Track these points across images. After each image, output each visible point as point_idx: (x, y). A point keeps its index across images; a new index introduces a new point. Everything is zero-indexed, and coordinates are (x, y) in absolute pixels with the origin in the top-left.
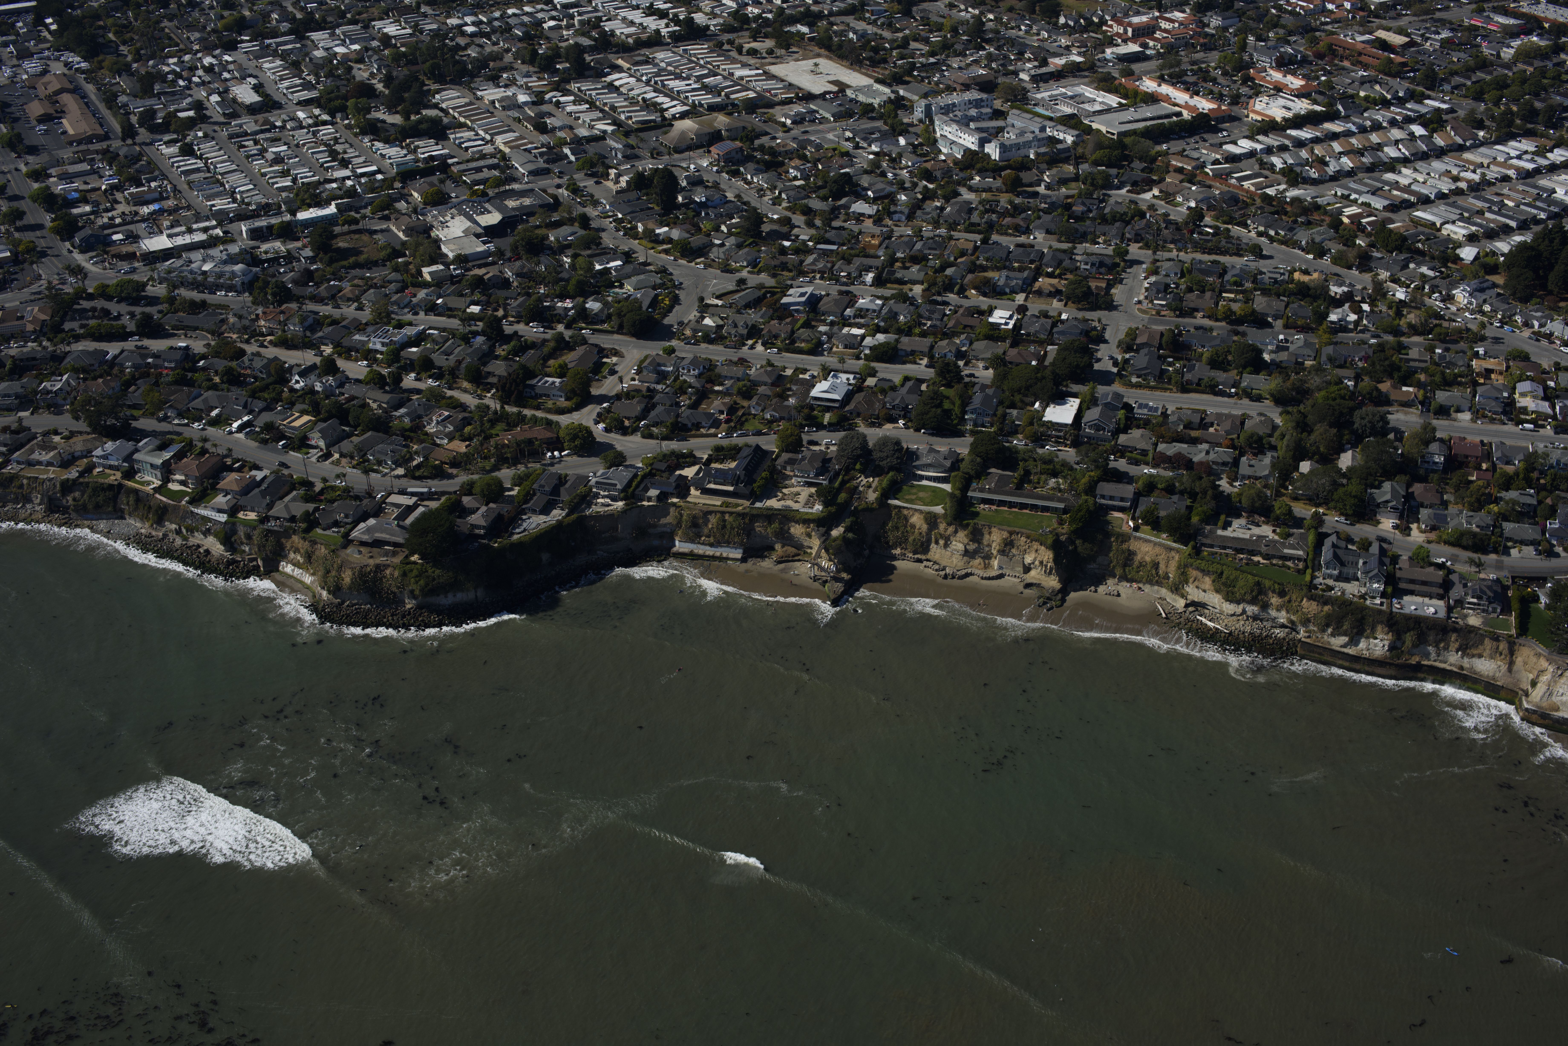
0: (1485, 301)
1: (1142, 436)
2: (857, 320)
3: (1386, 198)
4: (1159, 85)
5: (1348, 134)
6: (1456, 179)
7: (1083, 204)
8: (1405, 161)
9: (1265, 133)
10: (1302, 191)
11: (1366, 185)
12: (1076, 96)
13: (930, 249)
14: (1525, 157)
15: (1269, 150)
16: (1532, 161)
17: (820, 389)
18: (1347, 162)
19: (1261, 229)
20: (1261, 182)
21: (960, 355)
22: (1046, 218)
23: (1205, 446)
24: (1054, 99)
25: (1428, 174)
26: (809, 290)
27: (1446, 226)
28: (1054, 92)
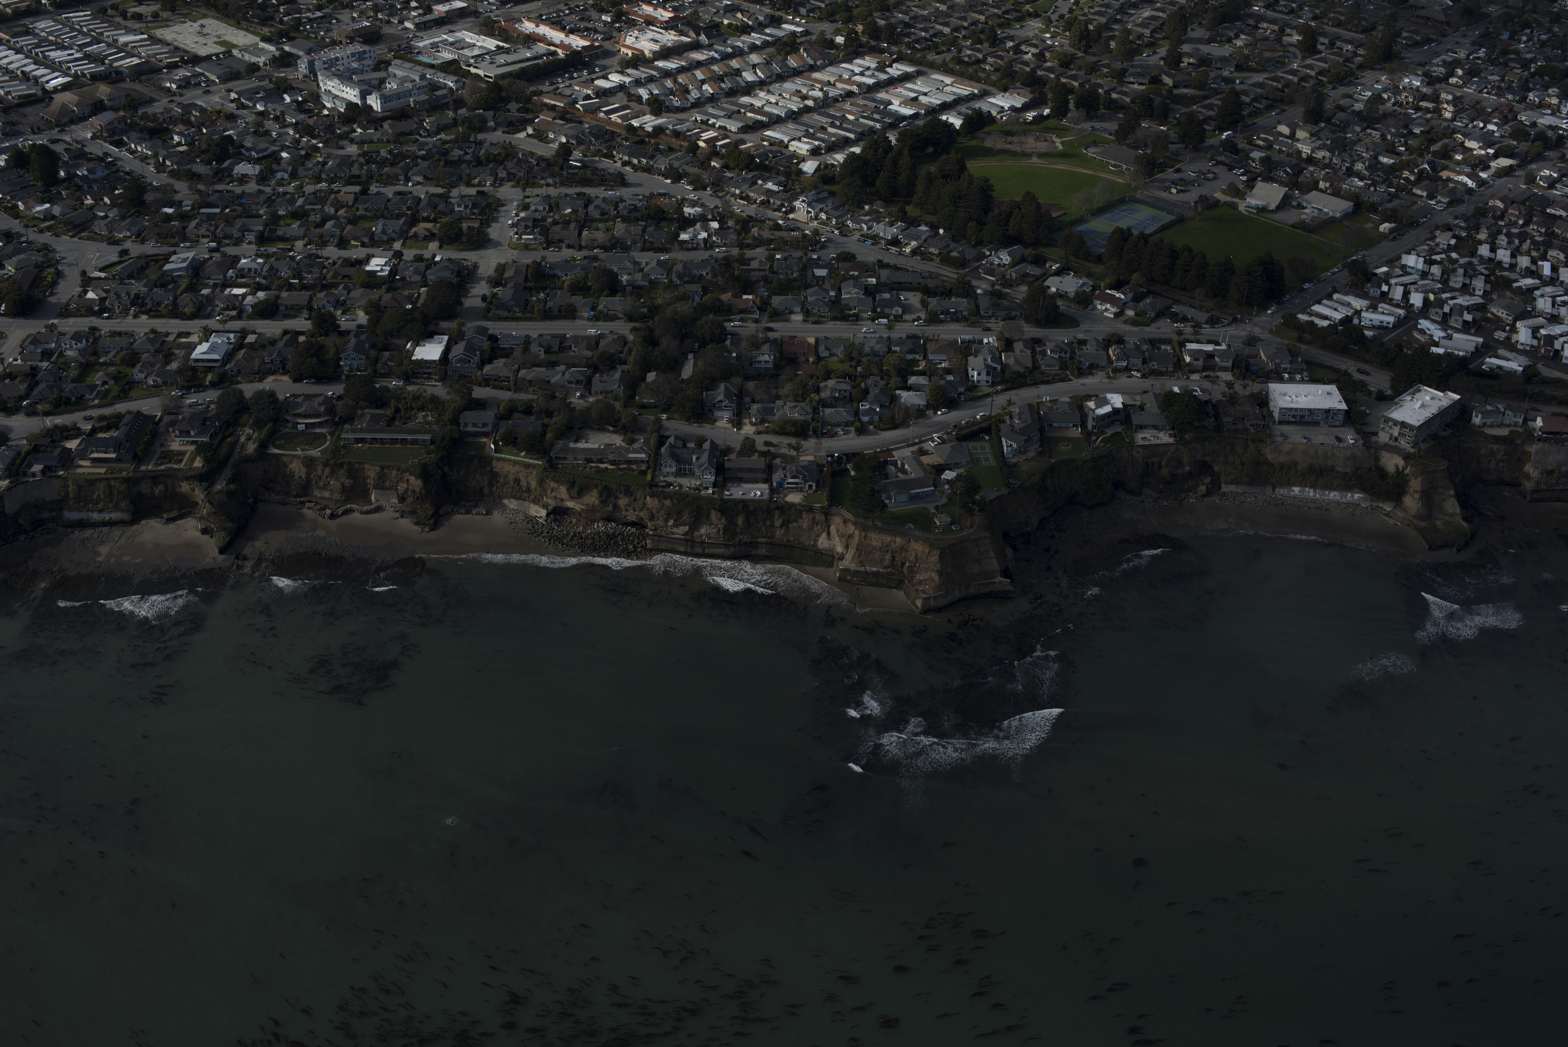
0: (821, 210)
1: (505, 364)
2: (239, 280)
3: (741, 121)
4: (537, 26)
5: (712, 61)
6: (804, 98)
7: (460, 149)
8: (761, 84)
9: (635, 67)
10: (664, 120)
11: (723, 109)
12: (456, 42)
13: (311, 204)
14: (867, 73)
15: (638, 83)
16: (873, 76)
17: (201, 351)
18: (708, 89)
19: (626, 158)
20: (627, 114)
21: (338, 304)
22: (424, 164)
23: (562, 368)
24: (435, 46)
25: (780, 95)
26: (190, 255)
27: (793, 143)
28: (436, 40)
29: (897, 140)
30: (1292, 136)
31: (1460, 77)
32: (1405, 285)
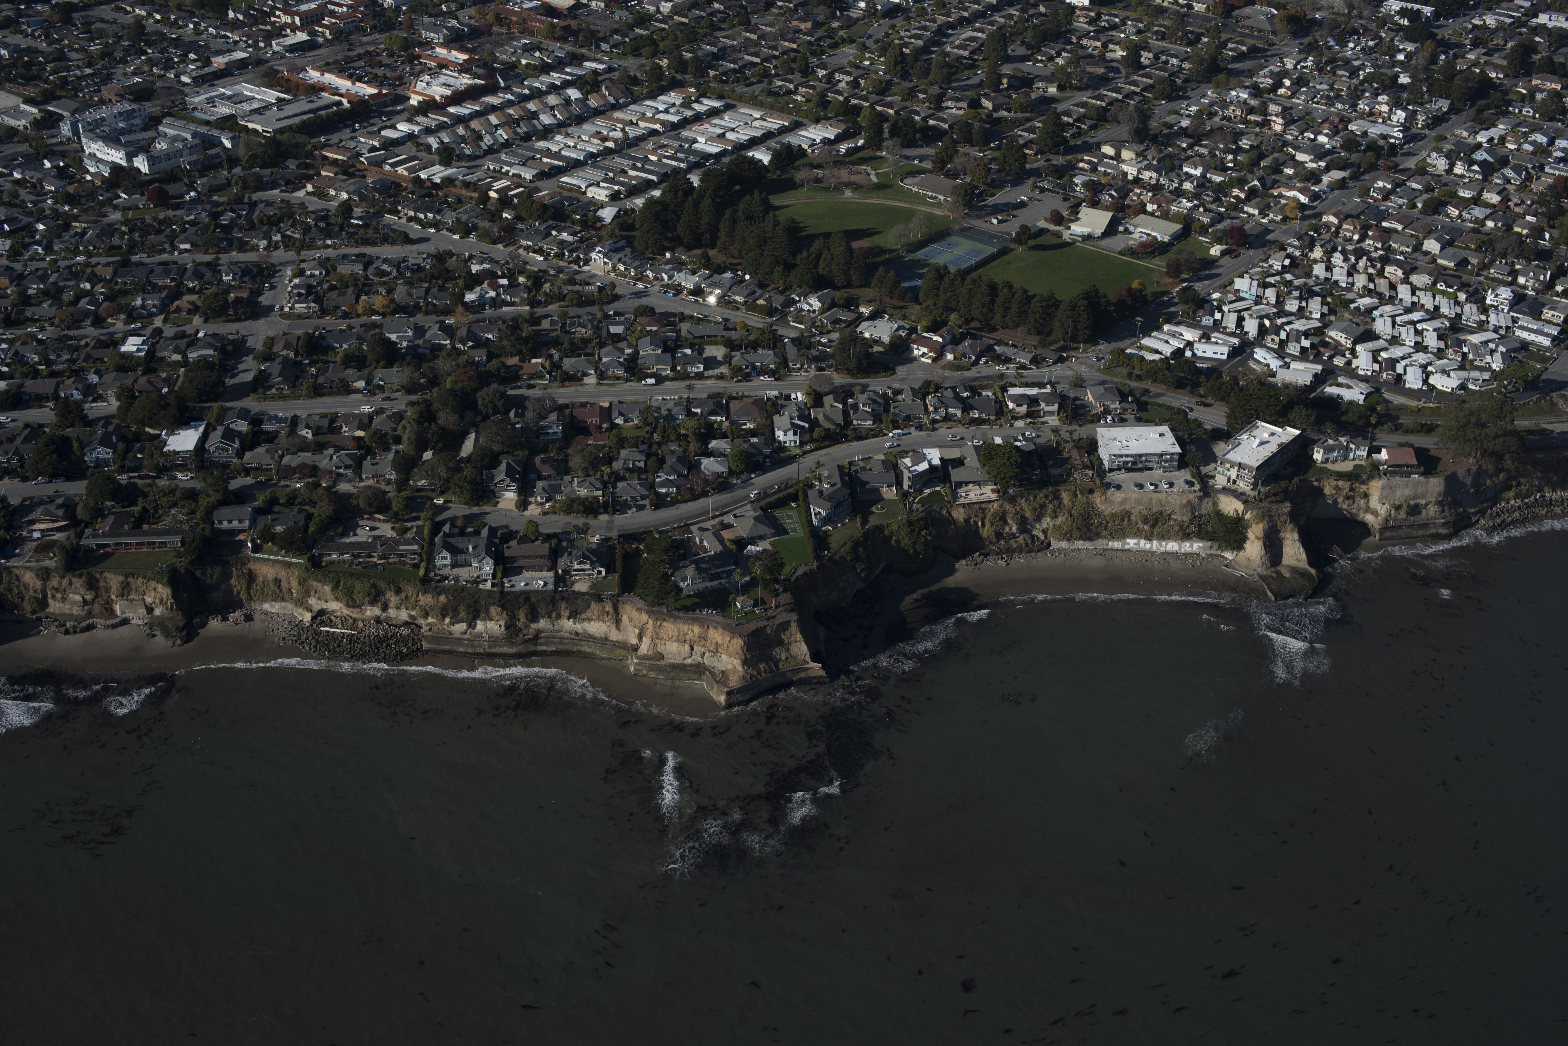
0: (619, 261)
1: (267, 451)
3: (536, 167)
4: (323, 75)
5: (508, 104)
6: (604, 139)
7: (233, 211)
8: (560, 126)
9: (425, 114)
10: (454, 170)
11: (517, 156)
12: (233, 96)
13: (65, 280)
14: (672, 110)
15: (428, 131)
16: (677, 113)
18: (503, 134)
19: (411, 213)
20: (415, 165)
21: (88, 390)
22: (192, 230)
23: (331, 451)
24: (211, 101)
25: (579, 137)
27: (591, 188)
28: (212, 94)
29: (701, 180)
30: (1117, 157)
31: (1287, 88)
32: (1239, 311)
